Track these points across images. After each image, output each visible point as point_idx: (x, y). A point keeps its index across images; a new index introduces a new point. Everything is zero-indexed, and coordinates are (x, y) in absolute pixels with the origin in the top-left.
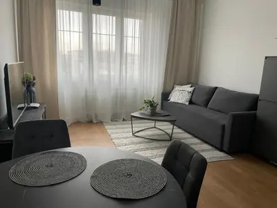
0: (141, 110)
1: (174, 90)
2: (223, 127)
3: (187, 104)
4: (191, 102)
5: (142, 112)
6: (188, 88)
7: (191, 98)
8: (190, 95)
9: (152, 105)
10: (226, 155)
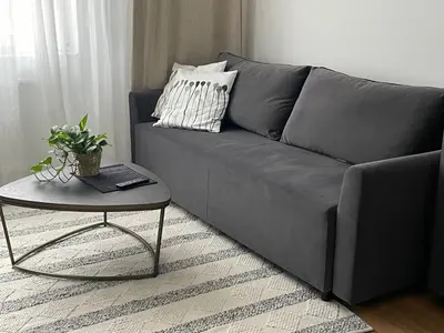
0: (38, 169)
1: (173, 82)
2: (332, 215)
3: (216, 129)
4: (228, 124)
5: (45, 175)
6: (217, 75)
7: (228, 110)
8: (224, 97)
9: (80, 150)
10: (344, 314)
